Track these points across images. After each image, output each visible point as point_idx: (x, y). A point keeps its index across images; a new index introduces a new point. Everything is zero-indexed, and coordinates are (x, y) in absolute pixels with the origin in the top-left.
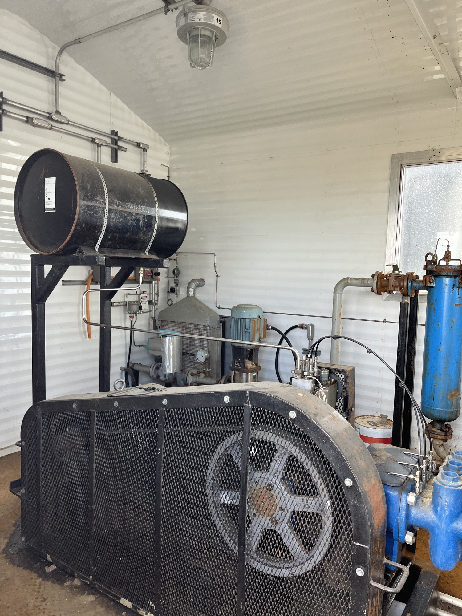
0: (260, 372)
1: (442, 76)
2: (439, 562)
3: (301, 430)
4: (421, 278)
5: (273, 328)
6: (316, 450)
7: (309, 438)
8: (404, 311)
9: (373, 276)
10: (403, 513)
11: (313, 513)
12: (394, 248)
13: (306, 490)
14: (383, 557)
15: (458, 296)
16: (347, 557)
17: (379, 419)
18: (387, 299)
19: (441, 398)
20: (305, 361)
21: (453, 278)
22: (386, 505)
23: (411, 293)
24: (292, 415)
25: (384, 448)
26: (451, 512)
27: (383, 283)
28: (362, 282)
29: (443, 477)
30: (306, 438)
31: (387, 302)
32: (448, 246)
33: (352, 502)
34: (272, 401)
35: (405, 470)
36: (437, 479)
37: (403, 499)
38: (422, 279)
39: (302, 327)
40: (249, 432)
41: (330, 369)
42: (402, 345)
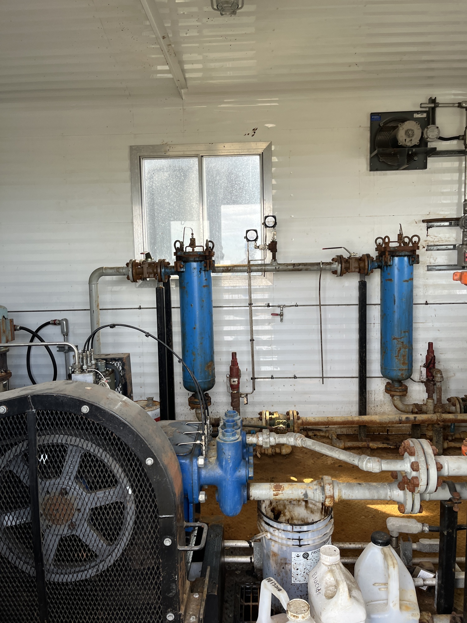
0: (11, 379)
1: (170, 76)
2: (229, 510)
3: (96, 423)
4: (172, 264)
5: (22, 328)
6: (114, 439)
7: (105, 429)
8: (160, 296)
9: (127, 264)
10: (195, 477)
11: (117, 503)
12: (142, 237)
13: (107, 482)
14: (183, 521)
15: (204, 279)
16: (154, 532)
17: (146, 403)
18: (140, 286)
19: (200, 371)
20: (82, 355)
21: (199, 263)
22: (181, 474)
23: (165, 279)
24: (85, 409)
25: (167, 424)
26: (233, 463)
27: (138, 270)
28: (117, 271)
29: (224, 435)
30: (103, 430)
31: (140, 289)
32: (192, 234)
33: (154, 479)
34: (60, 400)
35: (191, 439)
36: (219, 438)
37: (195, 464)
38: (174, 265)
39: (54, 323)
40: (35, 440)
41: (106, 360)
42: (161, 328)
